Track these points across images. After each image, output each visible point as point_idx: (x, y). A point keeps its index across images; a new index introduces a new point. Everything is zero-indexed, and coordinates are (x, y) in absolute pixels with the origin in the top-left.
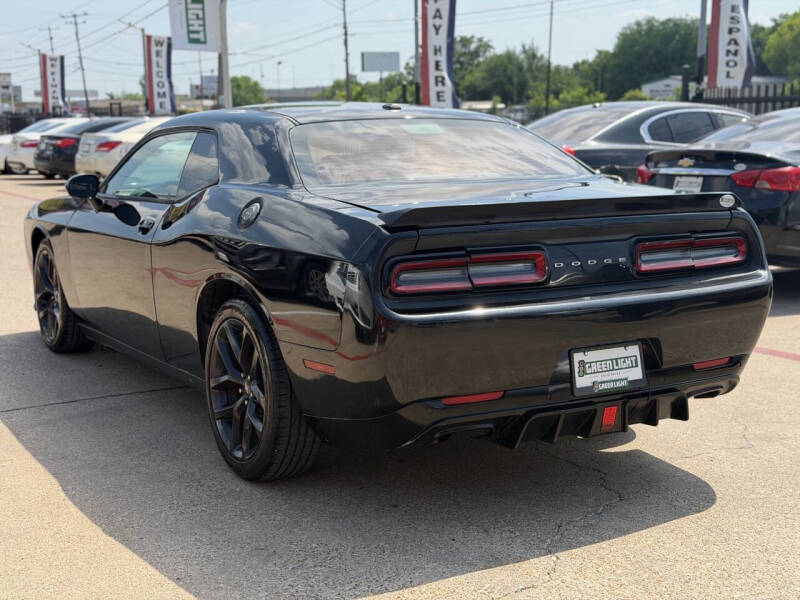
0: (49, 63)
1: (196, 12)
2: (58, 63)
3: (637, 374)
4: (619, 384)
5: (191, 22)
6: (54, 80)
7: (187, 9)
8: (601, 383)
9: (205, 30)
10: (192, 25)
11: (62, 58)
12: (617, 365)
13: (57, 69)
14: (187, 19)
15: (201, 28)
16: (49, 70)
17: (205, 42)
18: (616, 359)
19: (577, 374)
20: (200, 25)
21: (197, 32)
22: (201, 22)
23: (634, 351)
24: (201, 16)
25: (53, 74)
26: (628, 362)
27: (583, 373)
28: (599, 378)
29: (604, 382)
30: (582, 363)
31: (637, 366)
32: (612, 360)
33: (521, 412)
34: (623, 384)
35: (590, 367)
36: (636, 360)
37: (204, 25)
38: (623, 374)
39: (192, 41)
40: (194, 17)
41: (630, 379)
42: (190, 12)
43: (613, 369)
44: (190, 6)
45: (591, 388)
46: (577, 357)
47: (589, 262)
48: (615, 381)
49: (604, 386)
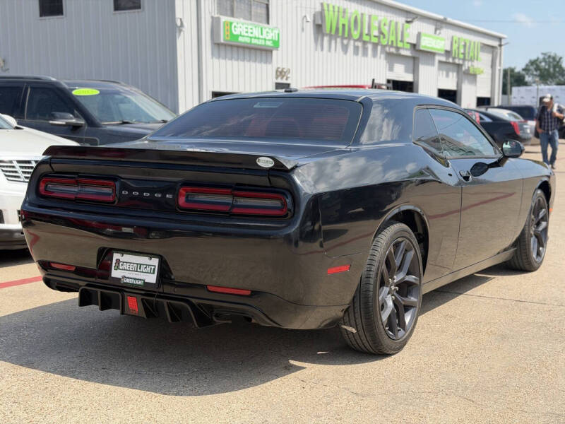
3: (152, 279)
4: (138, 282)
8: (126, 278)
12: (140, 268)
18: (141, 265)
19: (113, 268)
23: (155, 262)
26: (148, 269)
27: (117, 268)
28: (127, 274)
29: (129, 278)
30: (118, 261)
31: (154, 273)
32: (137, 264)
34: (140, 283)
35: (122, 265)
36: (154, 269)
38: (142, 276)
43: (137, 271)
45: (120, 279)
46: (116, 256)
47: (145, 194)
48: (136, 279)
49: (128, 281)
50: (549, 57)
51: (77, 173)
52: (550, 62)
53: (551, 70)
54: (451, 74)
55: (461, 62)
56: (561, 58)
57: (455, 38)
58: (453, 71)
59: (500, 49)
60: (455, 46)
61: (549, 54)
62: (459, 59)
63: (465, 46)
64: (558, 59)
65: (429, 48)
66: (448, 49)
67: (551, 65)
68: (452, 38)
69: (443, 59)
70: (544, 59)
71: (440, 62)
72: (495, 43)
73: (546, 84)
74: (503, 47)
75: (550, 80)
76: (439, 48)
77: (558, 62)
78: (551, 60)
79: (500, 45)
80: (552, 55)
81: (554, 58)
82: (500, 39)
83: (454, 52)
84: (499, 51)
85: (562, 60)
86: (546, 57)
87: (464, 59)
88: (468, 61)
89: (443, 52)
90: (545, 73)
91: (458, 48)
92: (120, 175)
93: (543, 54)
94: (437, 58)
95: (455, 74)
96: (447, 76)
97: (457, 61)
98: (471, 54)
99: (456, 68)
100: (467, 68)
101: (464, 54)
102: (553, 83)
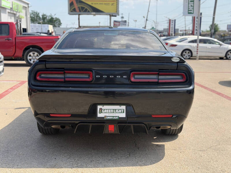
0: (171, 22)
1: (191, 4)
2: (174, 22)
3: (123, 115)
4: (115, 118)
5: (189, 8)
6: (172, 26)
7: (189, 4)
8: (108, 116)
9: (193, 10)
10: (190, 8)
11: (175, 20)
12: (115, 111)
13: (173, 23)
14: (188, 7)
15: (192, 9)
16: (171, 23)
17: (193, 13)
18: (115, 110)
19: (98, 113)
20: (192, 8)
21: (191, 10)
22: (193, 7)
23: (124, 107)
24: (193, 5)
25: (172, 25)
27: (101, 112)
28: (107, 115)
30: (101, 109)
31: (124, 112)
32: (113, 109)
33: (77, 122)
37: (193, 8)
38: (117, 115)
39: (189, 13)
40: (191, 6)
41: (119, 117)
42: (189, 5)
43: (113, 113)
44: (190, 3)
45: (104, 117)
46: (99, 107)
47: (110, 76)
48: (114, 116)
49: (108, 118)
50: (34, 12)
51: (63, 68)
52: (34, 14)
53: (36, 18)
54: (12, 18)
55: (15, 13)
56: (39, 13)
57: (13, 3)
58: (13, 17)
59: (28, 8)
60: (14, 6)
61: (34, 11)
62: (15, 11)
63: (17, 6)
64: (38, 14)
65: (5, 6)
66: (11, 7)
67: (35, 16)
68: (12, 2)
69: (9, 11)
70: (32, 13)
71: (9, 12)
72: (26, 6)
73: (34, 23)
74: (29, 8)
75: (35, 22)
76: (8, 6)
77: (38, 15)
78: (35, 14)
79: (28, 7)
80: (36, 12)
81: (36, 13)
82: (28, 4)
83: (13, 8)
84: (28, 9)
85: (39, 14)
86: (33, 12)
87: (17, 12)
88: (18, 12)
89: (10, 8)
90: (33, 19)
91: (15, 7)
92: (93, 68)
93: (32, 11)
94: (8, 11)
95: (14, 18)
96: (11, 18)
97: (14, 12)
98: (20, 10)
99: (13, 15)
100: (18, 16)
101: (17, 9)
102: (37, 23)
